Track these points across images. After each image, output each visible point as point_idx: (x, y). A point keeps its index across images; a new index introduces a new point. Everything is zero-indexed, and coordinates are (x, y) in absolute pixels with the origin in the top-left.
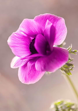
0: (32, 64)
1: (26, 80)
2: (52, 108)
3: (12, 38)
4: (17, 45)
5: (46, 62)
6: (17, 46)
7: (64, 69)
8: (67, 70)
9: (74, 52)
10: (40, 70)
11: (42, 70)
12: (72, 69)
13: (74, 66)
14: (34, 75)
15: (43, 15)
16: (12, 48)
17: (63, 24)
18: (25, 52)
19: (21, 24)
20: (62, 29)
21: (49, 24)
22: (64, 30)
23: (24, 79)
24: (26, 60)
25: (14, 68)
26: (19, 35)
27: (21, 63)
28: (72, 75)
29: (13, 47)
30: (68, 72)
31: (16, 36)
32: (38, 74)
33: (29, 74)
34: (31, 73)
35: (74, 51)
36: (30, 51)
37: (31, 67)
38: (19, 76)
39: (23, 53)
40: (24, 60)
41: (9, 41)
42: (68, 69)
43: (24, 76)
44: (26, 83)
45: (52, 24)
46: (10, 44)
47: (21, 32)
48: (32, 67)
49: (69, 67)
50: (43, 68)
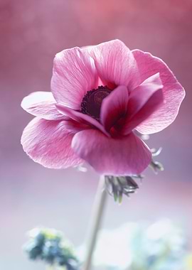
0: (69, 131)
1: (35, 150)
2: (31, 237)
3: (69, 56)
4: (67, 75)
5: (99, 146)
6: (66, 78)
7: (116, 183)
8: (119, 188)
9: (156, 166)
10: (79, 152)
11: (82, 156)
12: (130, 194)
13: (136, 191)
14: (58, 153)
15: (154, 57)
16: (55, 74)
17: (177, 102)
18: (72, 100)
19: (103, 44)
20: (169, 110)
21: (155, 81)
22: (171, 114)
23: (33, 144)
24: (64, 114)
25: (28, 111)
26: (84, 60)
27: (48, 114)
28: (120, 204)
29: (58, 72)
30: (118, 193)
31: (76, 57)
32: (67, 157)
33: (49, 144)
34: (54, 145)
35: (156, 163)
36: (82, 103)
37: (62, 133)
38: (24, 132)
39: (67, 96)
40: (60, 112)
41: (60, 56)
42: (122, 189)
43: (37, 141)
44: (31, 157)
45: (161, 87)
46: (56, 63)
47: (92, 57)
48: (64, 135)
49: (127, 186)
50: (86, 152)
